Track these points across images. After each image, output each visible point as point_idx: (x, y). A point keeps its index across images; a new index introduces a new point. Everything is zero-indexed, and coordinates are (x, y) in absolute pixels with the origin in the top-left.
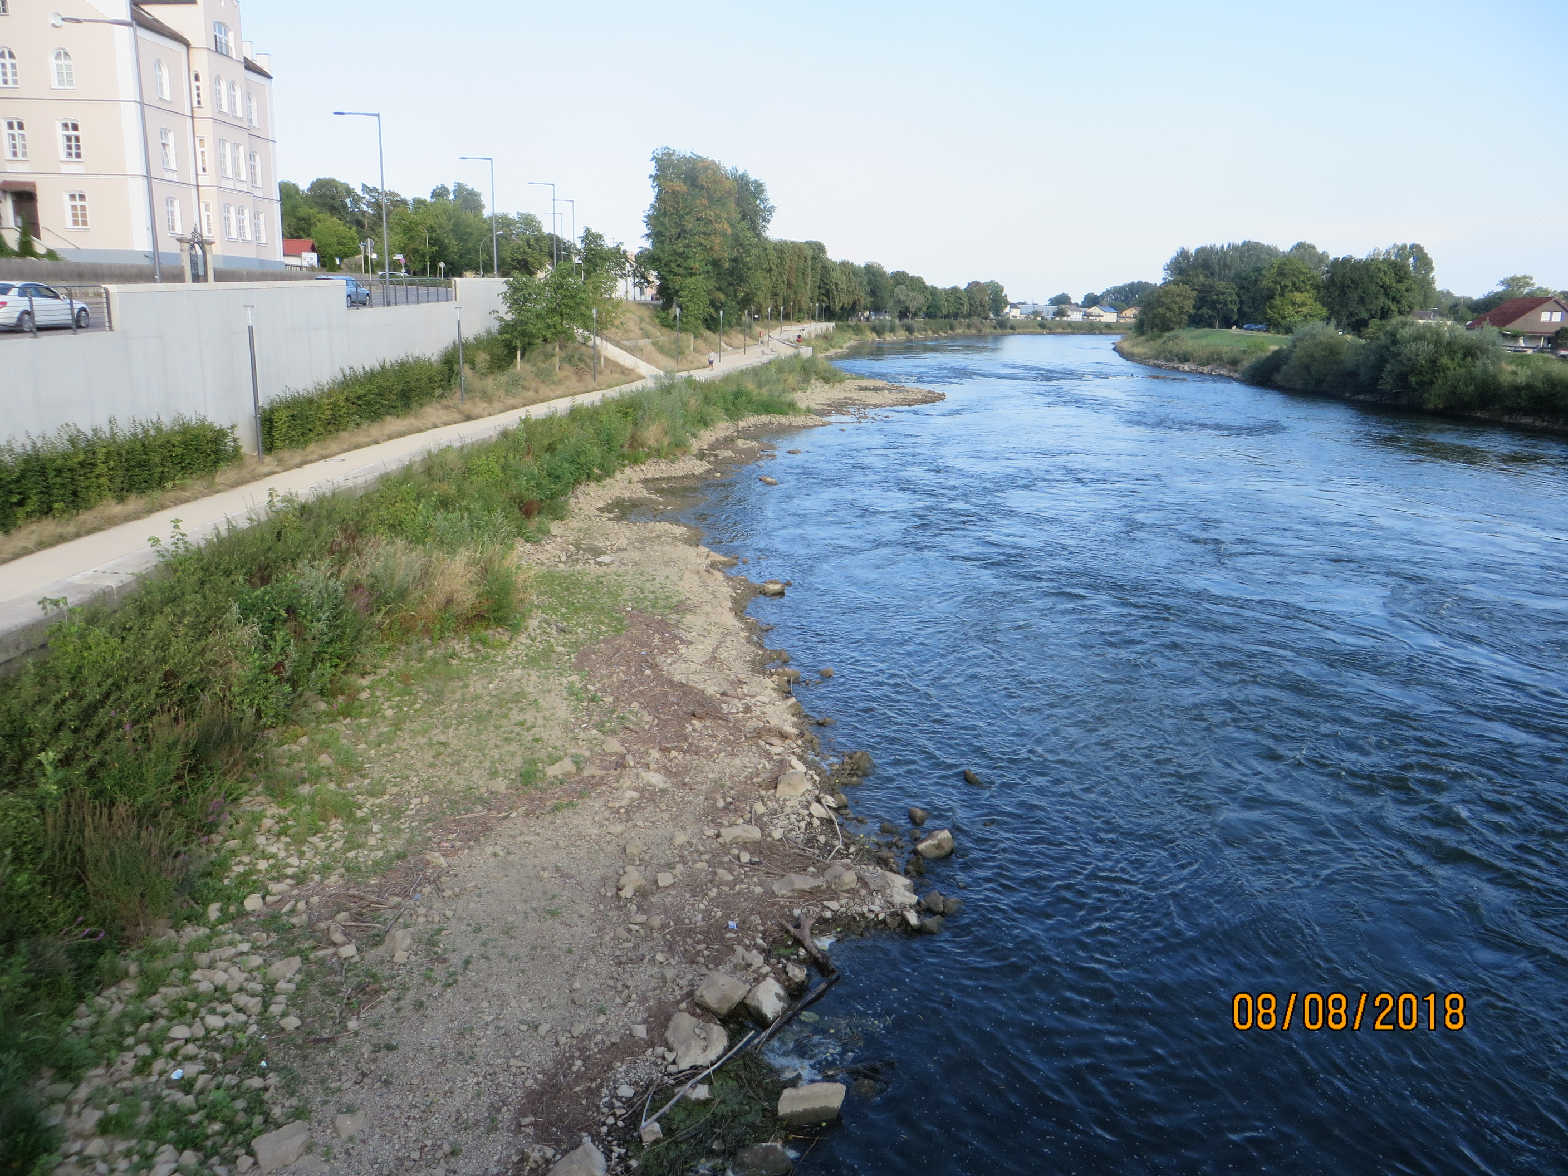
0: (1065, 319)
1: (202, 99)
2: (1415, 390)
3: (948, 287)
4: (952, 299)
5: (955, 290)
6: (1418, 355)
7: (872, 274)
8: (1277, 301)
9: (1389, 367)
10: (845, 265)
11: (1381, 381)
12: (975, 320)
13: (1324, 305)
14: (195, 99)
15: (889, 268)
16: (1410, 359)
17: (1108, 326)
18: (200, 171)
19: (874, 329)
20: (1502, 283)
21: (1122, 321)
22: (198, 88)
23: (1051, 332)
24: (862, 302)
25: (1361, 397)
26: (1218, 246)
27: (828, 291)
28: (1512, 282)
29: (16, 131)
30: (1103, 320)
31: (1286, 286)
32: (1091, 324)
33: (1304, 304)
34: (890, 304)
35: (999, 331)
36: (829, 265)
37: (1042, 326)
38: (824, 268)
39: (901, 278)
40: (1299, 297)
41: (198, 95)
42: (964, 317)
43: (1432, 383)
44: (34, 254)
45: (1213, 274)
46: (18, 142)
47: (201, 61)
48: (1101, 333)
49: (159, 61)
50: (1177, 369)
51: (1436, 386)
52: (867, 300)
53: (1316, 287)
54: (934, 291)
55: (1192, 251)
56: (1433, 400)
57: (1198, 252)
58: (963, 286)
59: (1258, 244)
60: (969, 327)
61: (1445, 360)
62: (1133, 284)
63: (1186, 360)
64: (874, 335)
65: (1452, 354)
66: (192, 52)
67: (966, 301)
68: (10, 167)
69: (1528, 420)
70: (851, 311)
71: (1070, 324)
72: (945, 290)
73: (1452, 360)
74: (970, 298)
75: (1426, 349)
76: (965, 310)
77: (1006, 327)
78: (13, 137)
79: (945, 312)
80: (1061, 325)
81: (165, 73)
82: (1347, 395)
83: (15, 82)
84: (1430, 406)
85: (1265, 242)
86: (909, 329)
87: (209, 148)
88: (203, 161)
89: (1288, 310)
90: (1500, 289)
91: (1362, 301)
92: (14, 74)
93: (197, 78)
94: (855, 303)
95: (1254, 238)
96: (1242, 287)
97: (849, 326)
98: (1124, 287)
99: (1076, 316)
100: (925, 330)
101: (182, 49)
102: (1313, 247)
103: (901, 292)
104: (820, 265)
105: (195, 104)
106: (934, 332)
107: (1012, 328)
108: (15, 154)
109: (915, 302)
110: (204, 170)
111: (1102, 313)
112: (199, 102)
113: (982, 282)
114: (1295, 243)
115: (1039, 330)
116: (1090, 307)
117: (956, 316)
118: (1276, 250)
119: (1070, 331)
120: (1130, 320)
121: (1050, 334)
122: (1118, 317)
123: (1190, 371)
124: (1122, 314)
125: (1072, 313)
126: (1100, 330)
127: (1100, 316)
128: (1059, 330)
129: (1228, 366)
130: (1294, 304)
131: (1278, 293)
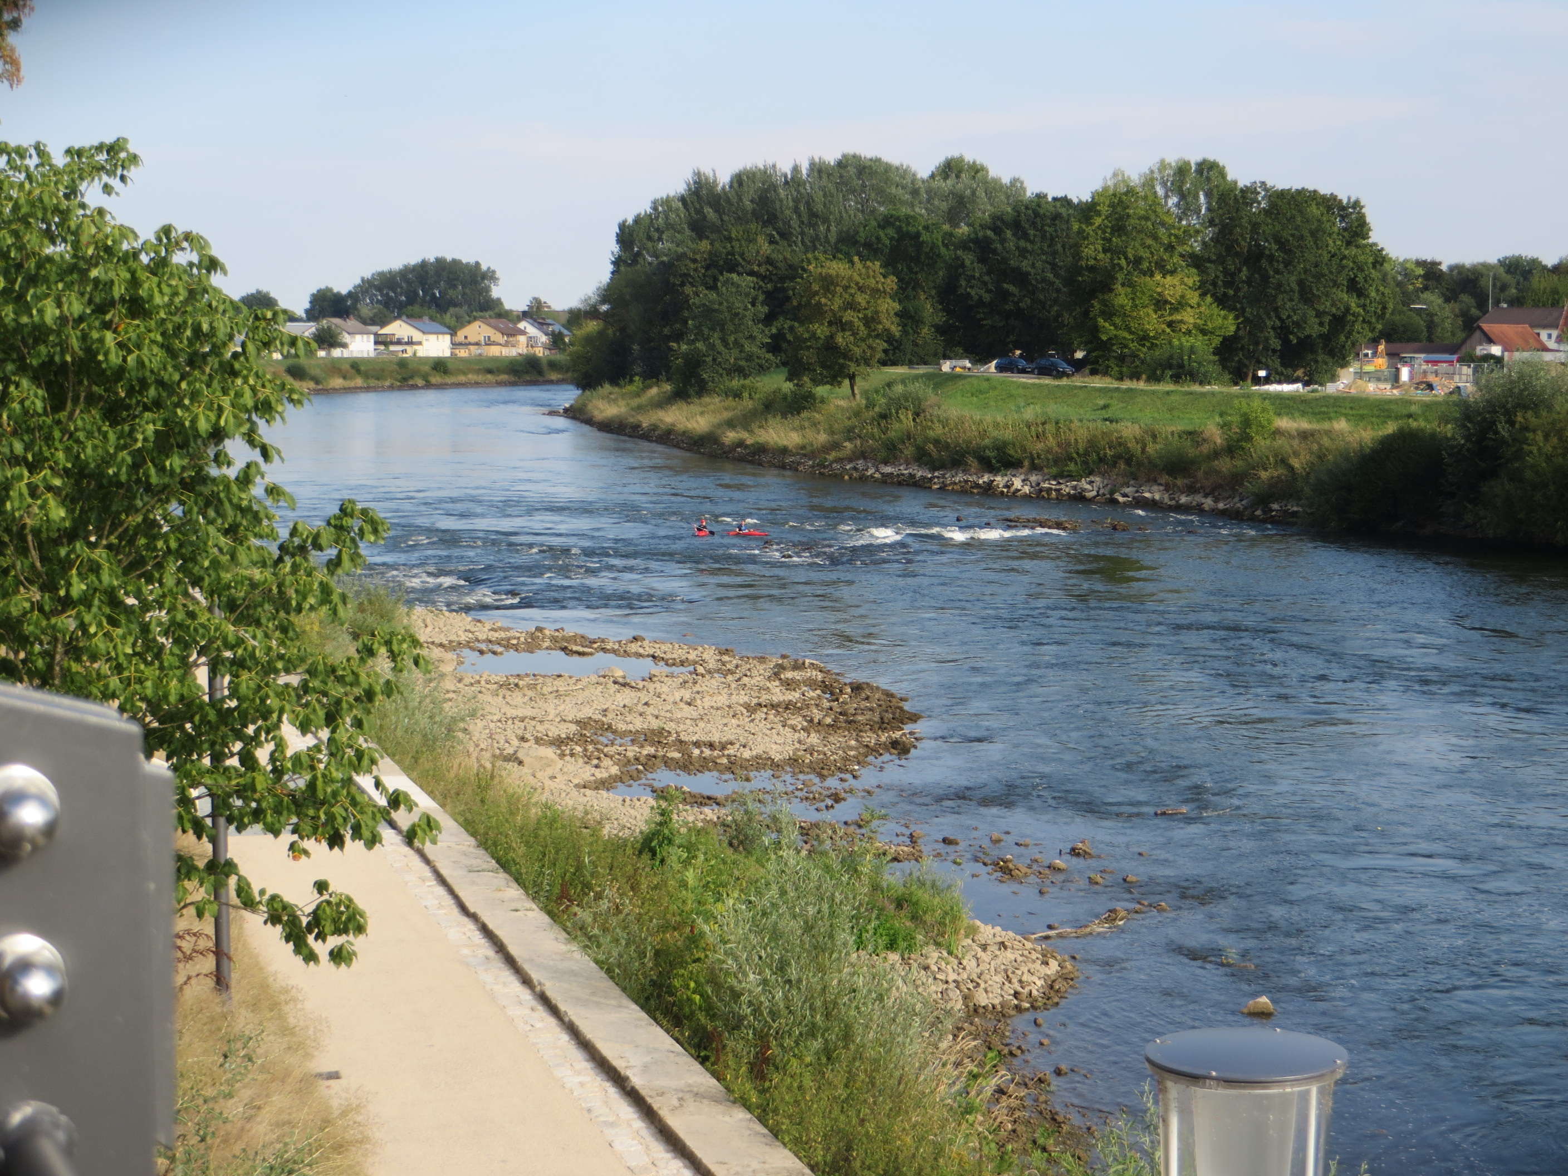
0: (337, 353)
8: (1121, 297)
13: (1222, 301)
17: (439, 366)
21: (462, 353)
30: (423, 351)
32: (403, 364)
33: (1180, 304)
40: (1168, 286)
48: (428, 386)
50: (988, 489)
53: (1196, 261)
62: (424, 265)
71: (356, 366)
80: (335, 368)
89: (1152, 321)
91: (1307, 296)
98: (406, 272)
99: (361, 345)
111: (417, 336)
116: (383, 324)
119: (359, 382)
120: (494, 351)
121: (318, 392)
122: (455, 345)
123: (1039, 496)
124: (460, 336)
125: (346, 338)
126: (425, 377)
127: (410, 343)
128: (338, 382)
129: (1165, 478)
130: (1160, 303)
131: (1120, 277)
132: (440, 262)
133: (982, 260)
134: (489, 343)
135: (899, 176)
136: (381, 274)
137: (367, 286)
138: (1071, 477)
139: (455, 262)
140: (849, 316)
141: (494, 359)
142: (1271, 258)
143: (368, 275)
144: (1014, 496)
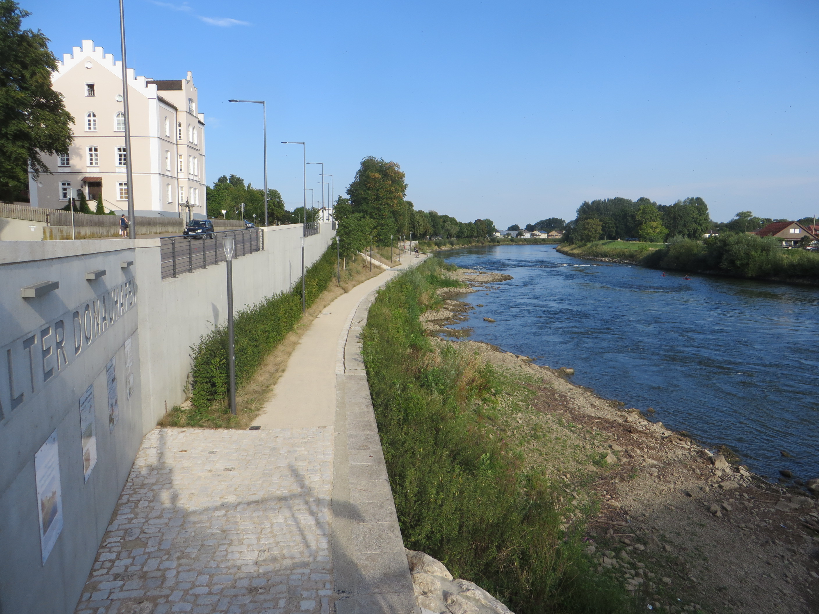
0: (522, 237)
1: (182, 136)
2: (739, 268)
3: (467, 222)
4: (469, 228)
5: (470, 223)
6: (739, 251)
7: (432, 215)
8: (644, 226)
9: (725, 257)
10: (421, 212)
11: (721, 264)
12: (481, 239)
13: (667, 227)
14: (178, 135)
15: (440, 213)
16: (735, 253)
17: (544, 240)
18: (179, 171)
19: (436, 244)
20: (737, 215)
21: (550, 237)
22: (180, 130)
23: (517, 244)
24: (430, 230)
25: (708, 272)
26: (603, 200)
27: (414, 225)
28: (742, 215)
29: (93, 152)
30: (541, 237)
31: (648, 219)
32: (536, 239)
33: (657, 227)
34: (442, 231)
35: (492, 244)
36: (414, 212)
37: (512, 240)
38: (412, 214)
39: (445, 218)
40: (654, 224)
41: (180, 134)
42: (475, 237)
43: (748, 264)
44: (104, 214)
45: (601, 214)
46: (94, 157)
47: (183, 117)
48: (541, 244)
49: (166, 118)
50: (601, 260)
51: (751, 266)
52: (431, 230)
53: (661, 219)
54: (460, 225)
55: (590, 202)
56: (750, 273)
57: (593, 203)
58: (473, 222)
59: (622, 198)
60: (478, 242)
61: (753, 253)
62: (550, 219)
63: (606, 256)
64: (437, 247)
65: (756, 250)
66: (178, 113)
67: (475, 229)
68: (88, 170)
69: (800, 281)
70: (423, 236)
71: (525, 240)
72: (466, 224)
73: (757, 252)
74: (477, 228)
75: (743, 248)
76: (475, 233)
77: (495, 241)
78: (91, 155)
79: (466, 235)
80: (521, 240)
81: (168, 123)
82: (699, 271)
83: (95, 128)
84: (750, 275)
85: (626, 198)
86: (452, 244)
87: (184, 159)
88: (181, 166)
89: (650, 231)
90: (737, 218)
91: (684, 225)
92: (95, 125)
93: (180, 125)
94: (426, 231)
95: (620, 196)
96: (616, 220)
97: (425, 243)
98: (546, 220)
99: (528, 236)
100: (458, 244)
101: (174, 112)
102: (648, 200)
103: (448, 225)
104: (410, 213)
105: (178, 138)
106: (462, 245)
107: (498, 242)
108: (91, 163)
109: (455, 230)
110: (181, 170)
111: (540, 234)
112: (180, 137)
113: (482, 219)
114: (639, 198)
115: (511, 243)
116: (533, 231)
117: (471, 237)
118: (631, 201)
119: (525, 243)
120: (557, 237)
121: (516, 245)
122: (548, 236)
123: (609, 261)
124: (550, 234)
125: (524, 234)
126: (540, 242)
127: (538, 235)
128: (521, 243)
129: (629, 258)
130: (652, 227)
131: (644, 222)
132: (553, 218)
133: (632, 219)
134: (556, 235)
135: (629, 202)
136: (541, 221)
137: (538, 224)
138: (614, 258)
139: (557, 219)
140: (592, 229)
141: (556, 239)
142: (678, 219)
143: (538, 221)
144: (605, 262)
